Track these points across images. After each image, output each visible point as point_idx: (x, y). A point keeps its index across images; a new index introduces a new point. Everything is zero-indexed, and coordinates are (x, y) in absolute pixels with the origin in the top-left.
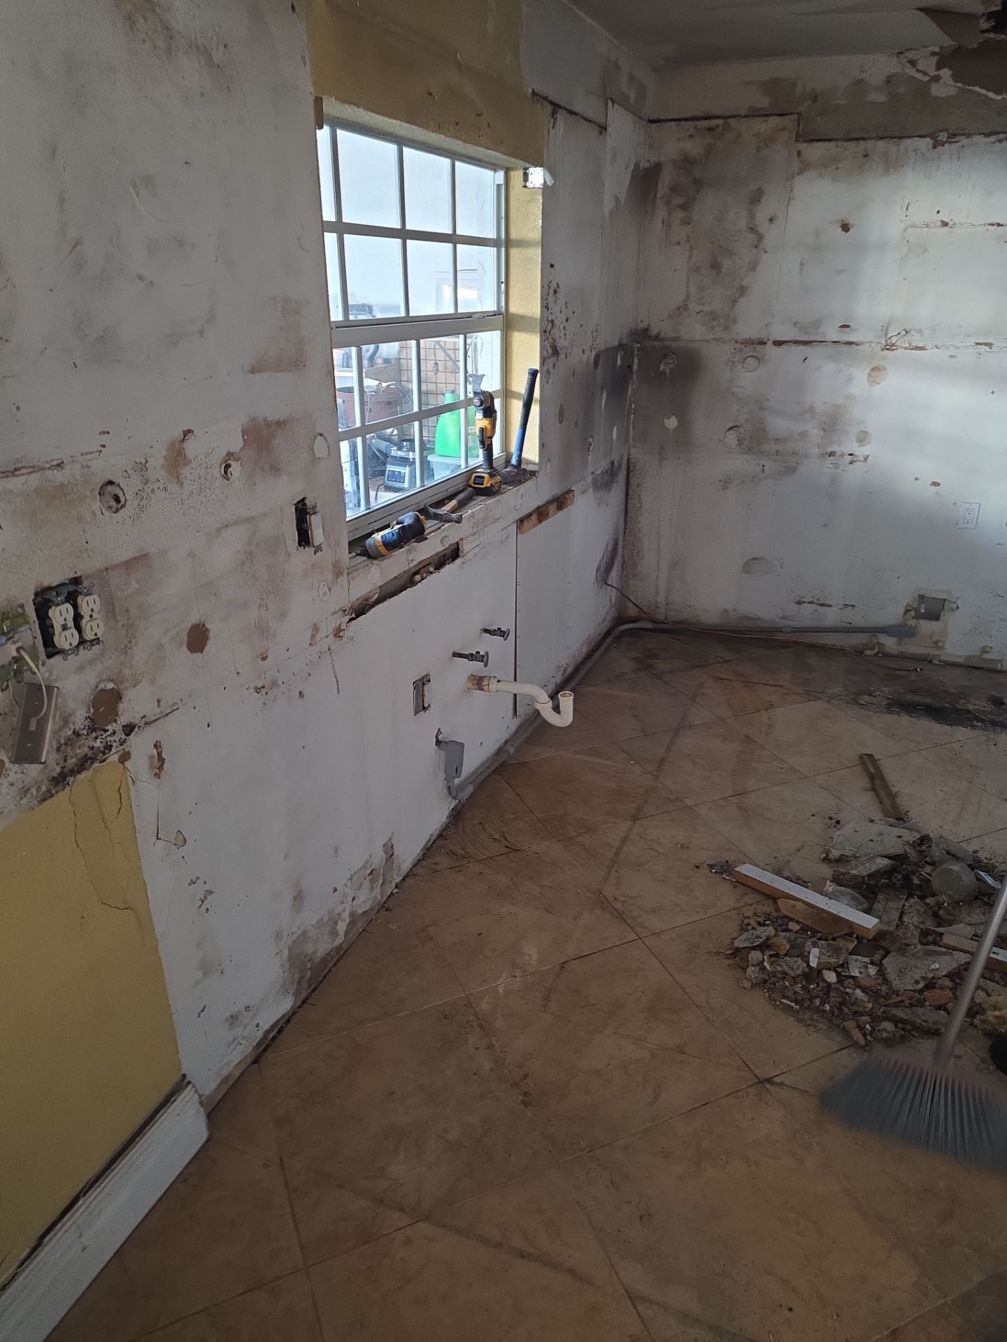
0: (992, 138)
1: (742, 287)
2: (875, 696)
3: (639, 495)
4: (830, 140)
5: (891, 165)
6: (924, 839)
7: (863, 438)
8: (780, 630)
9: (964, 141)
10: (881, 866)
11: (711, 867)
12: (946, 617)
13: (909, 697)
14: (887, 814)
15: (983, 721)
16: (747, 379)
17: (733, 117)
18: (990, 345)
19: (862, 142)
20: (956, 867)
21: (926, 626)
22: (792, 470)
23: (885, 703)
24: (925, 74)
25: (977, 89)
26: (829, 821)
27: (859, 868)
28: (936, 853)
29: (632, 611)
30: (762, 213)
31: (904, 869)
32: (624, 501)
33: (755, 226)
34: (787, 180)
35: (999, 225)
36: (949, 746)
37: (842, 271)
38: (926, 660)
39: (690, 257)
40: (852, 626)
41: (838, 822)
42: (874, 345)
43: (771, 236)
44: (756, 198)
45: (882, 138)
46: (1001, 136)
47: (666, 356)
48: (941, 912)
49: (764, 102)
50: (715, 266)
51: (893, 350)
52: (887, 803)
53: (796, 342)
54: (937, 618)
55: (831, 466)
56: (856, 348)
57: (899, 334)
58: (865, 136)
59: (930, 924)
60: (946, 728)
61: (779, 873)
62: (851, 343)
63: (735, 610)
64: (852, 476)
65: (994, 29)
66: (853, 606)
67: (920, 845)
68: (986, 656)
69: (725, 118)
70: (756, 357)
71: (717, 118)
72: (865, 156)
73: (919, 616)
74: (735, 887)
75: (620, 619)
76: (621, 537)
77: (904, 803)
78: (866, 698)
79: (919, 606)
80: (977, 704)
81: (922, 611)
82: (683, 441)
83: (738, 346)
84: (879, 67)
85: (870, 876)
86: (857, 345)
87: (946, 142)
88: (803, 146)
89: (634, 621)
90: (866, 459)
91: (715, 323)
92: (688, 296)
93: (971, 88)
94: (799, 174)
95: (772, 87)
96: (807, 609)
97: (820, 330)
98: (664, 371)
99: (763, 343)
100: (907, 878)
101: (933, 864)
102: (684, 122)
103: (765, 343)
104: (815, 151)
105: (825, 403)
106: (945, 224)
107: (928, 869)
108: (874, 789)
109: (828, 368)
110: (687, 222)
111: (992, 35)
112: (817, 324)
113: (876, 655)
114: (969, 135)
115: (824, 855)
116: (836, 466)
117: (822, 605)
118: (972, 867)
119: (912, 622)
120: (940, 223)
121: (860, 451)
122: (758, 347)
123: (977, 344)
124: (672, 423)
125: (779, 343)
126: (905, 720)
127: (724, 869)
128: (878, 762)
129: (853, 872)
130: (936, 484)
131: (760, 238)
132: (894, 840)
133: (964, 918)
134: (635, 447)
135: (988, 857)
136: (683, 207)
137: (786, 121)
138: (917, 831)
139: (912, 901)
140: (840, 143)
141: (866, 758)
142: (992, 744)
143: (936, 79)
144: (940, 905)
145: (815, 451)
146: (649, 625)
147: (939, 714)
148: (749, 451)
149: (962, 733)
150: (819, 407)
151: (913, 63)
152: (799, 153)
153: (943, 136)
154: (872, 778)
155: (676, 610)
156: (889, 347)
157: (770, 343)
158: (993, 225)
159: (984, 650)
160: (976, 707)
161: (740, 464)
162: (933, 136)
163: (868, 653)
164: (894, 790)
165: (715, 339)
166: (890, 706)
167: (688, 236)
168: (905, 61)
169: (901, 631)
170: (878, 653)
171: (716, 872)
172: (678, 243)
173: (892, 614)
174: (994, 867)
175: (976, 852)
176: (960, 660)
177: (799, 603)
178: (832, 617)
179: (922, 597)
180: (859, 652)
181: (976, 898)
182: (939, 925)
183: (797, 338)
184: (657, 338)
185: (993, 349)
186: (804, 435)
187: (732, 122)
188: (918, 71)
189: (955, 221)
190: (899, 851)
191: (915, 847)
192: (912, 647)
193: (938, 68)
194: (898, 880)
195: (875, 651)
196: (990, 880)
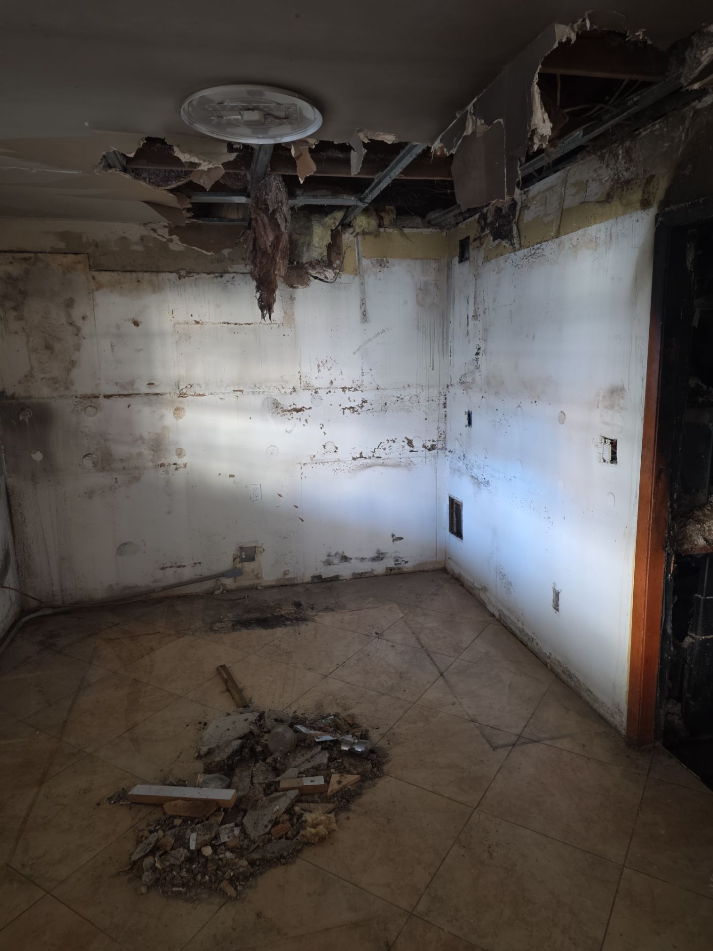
0: (212, 276)
1: (73, 361)
2: (224, 622)
3: (21, 513)
4: (113, 271)
5: (156, 288)
6: (261, 716)
7: (180, 453)
8: (153, 591)
9: (196, 276)
10: (236, 746)
11: (110, 799)
12: (258, 557)
13: (245, 617)
14: (238, 706)
15: (291, 620)
16: (91, 421)
17: (41, 252)
18: (242, 391)
19: (134, 274)
20: (280, 729)
21: (248, 566)
22: (137, 479)
23: (231, 625)
24: (163, 237)
25: (195, 248)
26: (199, 725)
27: (221, 754)
28: (269, 723)
29: (33, 604)
30: (76, 314)
31: (249, 744)
32: (9, 519)
33: (73, 322)
34: (89, 293)
35: (228, 323)
36: (272, 643)
37: (140, 350)
38: (254, 588)
39: (28, 342)
40: (202, 577)
41: (205, 724)
42: (172, 395)
43: (86, 329)
44: (70, 304)
45: (146, 272)
46: (216, 275)
47: (23, 409)
48: (278, 765)
49: (62, 245)
50: (48, 347)
51: (185, 397)
52: (237, 697)
53: (120, 395)
54: (253, 559)
55: (163, 473)
56: (161, 397)
57: (187, 387)
58: (136, 270)
59: (271, 778)
60: (270, 631)
61: (164, 782)
62: (157, 394)
63: (117, 584)
64: (179, 477)
65: (193, 217)
66: (200, 563)
67: (260, 721)
68: (287, 577)
69: (36, 253)
70: (94, 407)
71: (29, 252)
72: (139, 281)
73: (242, 561)
74: (131, 808)
75: (23, 612)
76: (11, 547)
77: (247, 693)
78: (219, 625)
79: (241, 555)
80: (288, 609)
81: (244, 557)
82: (49, 468)
83: (78, 400)
84: (135, 232)
85: (229, 758)
86: (162, 395)
87: (186, 276)
88: (96, 274)
89: (35, 610)
90: (185, 465)
91: (57, 385)
92: (32, 368)
93: (192, 247)
94: (97, 290)
95: (64, 236)
96: (170, 572)
97: (135, 387)
98: (24, 420)
99: (96, 397)
100: (252, 750)
101: (269, 732)
102: (4, 254)
103: (98, 397)
104: (104, 277)
105: (149, 433)
106: (197, 323)
107: (266, 736)
108: (228, 690)
109: (146, 411)
110: (20, 318)
111: (195, 220)
112: (132, 383)
113: (222, 592)
114: (198, 273)
115: (197, 754)
116: (167, 472)
117: (180, 567)
118: (291, 726)
119: (239, 566)
120: (194, 322)
121: (181, 461)
122: (94, 400)
123: (234, 391)
124: (38, 456)
125: (108, 397)
126: (245, 633)
127: (121, 797)
128: (229, 669)
129: (218, 759)
130: (232, 476)
131: (79, 330)
132: (242, 723)
133: (291, 764)
134: (10, 477)
135: (303, 712)
136: (15, 309)
137: (80, 257)
138: (258, 711)
139: (258, 765)
140: (120, 273)
141: (220, 668)
142: (297, 634)
143: (171, 241)
144: (275, 760)
145: (150, 464)
146: (49, 611)
147: (267, 622)
148: (103, 469)
149: (280, 632)
150: (146, 436)
151: (154, 230)
152: (94, 278)
153: (183, 273)
154: (226, 682)
155: (70, 594)
156: (182, 395)
157: (101, 396)
158: (225, 323)
159: (285, 574)
160: (286, 612)
161: (99, 479)
162: (177, 272)
163: (217, 592)
164: (240, 686)
165: (60, 396)
166: (233, 626)
167: (23, 328)
168: (149, 229)
169: (234, 573)
170: (223, 591)
171: (114, 803)
172: (16, 333)
173: (226, 563)
174: (306, 719)
175: (295, 712)
176: (273, 583)
177: (163, 569)
178: (187, 574)
179: (241, 548)
180: (210, 594)
181: (297, 746)
182: (278, 775)
183: (120, 393)
184: (13, 397)
185: (244, 393)
186: (140, 455)
187: (40, 255)
188: (158, 235)
189: (203, 320)
190: (246, 731)
191: (256, 724)
192: (244, 582)
193: (170, 234)
194: (247, 753)
195: (221, 590)
196: (303, 729)
